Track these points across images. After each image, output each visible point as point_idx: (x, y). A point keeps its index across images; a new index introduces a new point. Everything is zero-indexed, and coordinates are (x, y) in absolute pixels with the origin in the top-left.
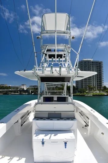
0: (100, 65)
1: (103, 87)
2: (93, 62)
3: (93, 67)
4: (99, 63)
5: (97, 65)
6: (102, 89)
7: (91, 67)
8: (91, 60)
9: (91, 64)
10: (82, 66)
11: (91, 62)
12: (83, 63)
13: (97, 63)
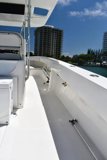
0: (60, 34)
1: (61, 57)
2: (53, 30)
3: (53, 34)
4: (59, 31)
5: (57, 33)
6: (60, 58)
7: (52, 35)
8: (51, 27)
9: (51, 31)
10: (42, 32)
11: (51, 29)
12: (43, 29)
13: (58, 30)
